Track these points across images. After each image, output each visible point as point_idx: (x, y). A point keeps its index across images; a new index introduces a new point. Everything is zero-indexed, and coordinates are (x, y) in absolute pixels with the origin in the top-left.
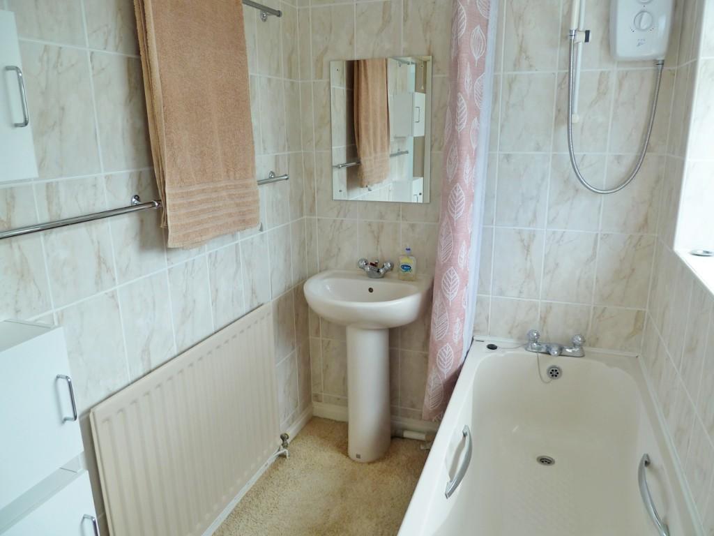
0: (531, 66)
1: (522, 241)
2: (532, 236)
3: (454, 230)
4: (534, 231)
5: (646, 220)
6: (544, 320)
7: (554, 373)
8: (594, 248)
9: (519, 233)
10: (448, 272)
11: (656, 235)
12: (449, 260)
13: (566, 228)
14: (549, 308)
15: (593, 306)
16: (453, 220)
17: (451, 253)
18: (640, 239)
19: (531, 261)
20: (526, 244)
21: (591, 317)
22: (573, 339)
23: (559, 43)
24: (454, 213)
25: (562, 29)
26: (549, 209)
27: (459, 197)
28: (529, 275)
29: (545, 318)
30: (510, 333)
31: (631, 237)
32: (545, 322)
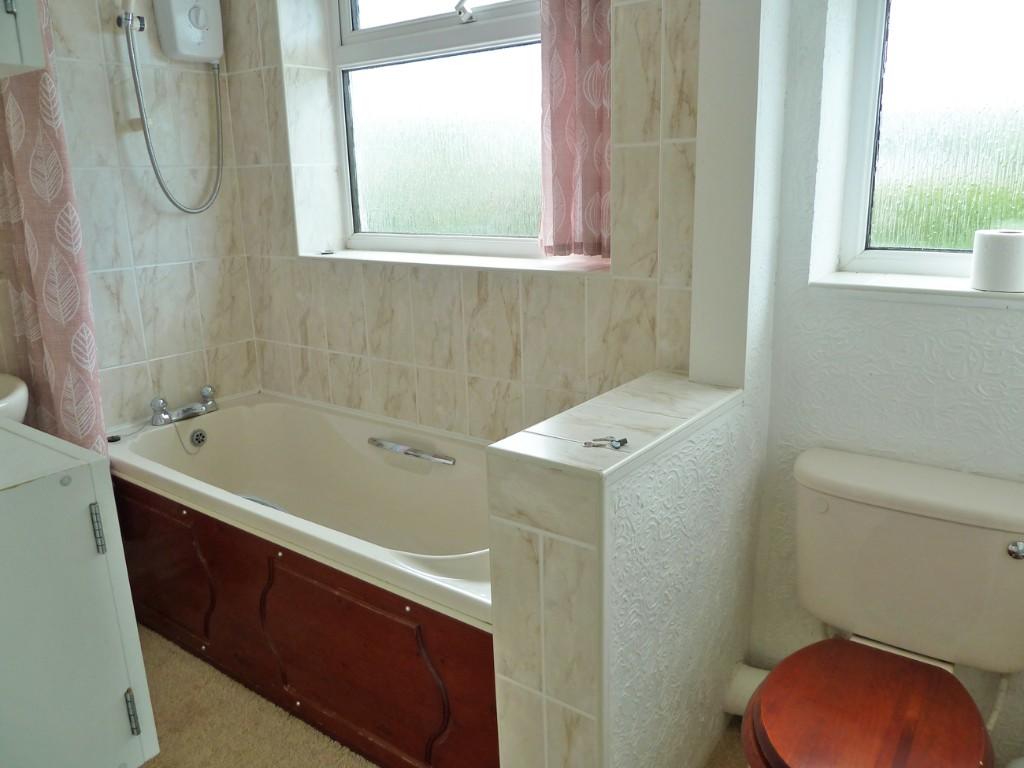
0: (70, 51)
1: (108, 288)
2: (120, 279)
3: (76, 269)
4: (121, 271)
5: (233, 241)
6: (157, 383)
7: (199, 439)
8: (192, 282)
9: (102, 278)
10: (78, 331)
11: (245, 255)
12: (78, 314)
13: (156, 262)
14: (159, 367)
15: (204, 351)
16: (73, 256)
17: (78, 304)
18: (232, 263)
19: (125, 313)
20: (114, 291)
21: (206, 364)
22: (201, 393)
23: (100, 27)
24: (71, 246)
25: (100, 9)
26: (132, 240)
27: (74, 221)
28: (127, 331)
29: (158, 381)
30: (121, 416)
31: (223, 261)
32: (159, 387)
